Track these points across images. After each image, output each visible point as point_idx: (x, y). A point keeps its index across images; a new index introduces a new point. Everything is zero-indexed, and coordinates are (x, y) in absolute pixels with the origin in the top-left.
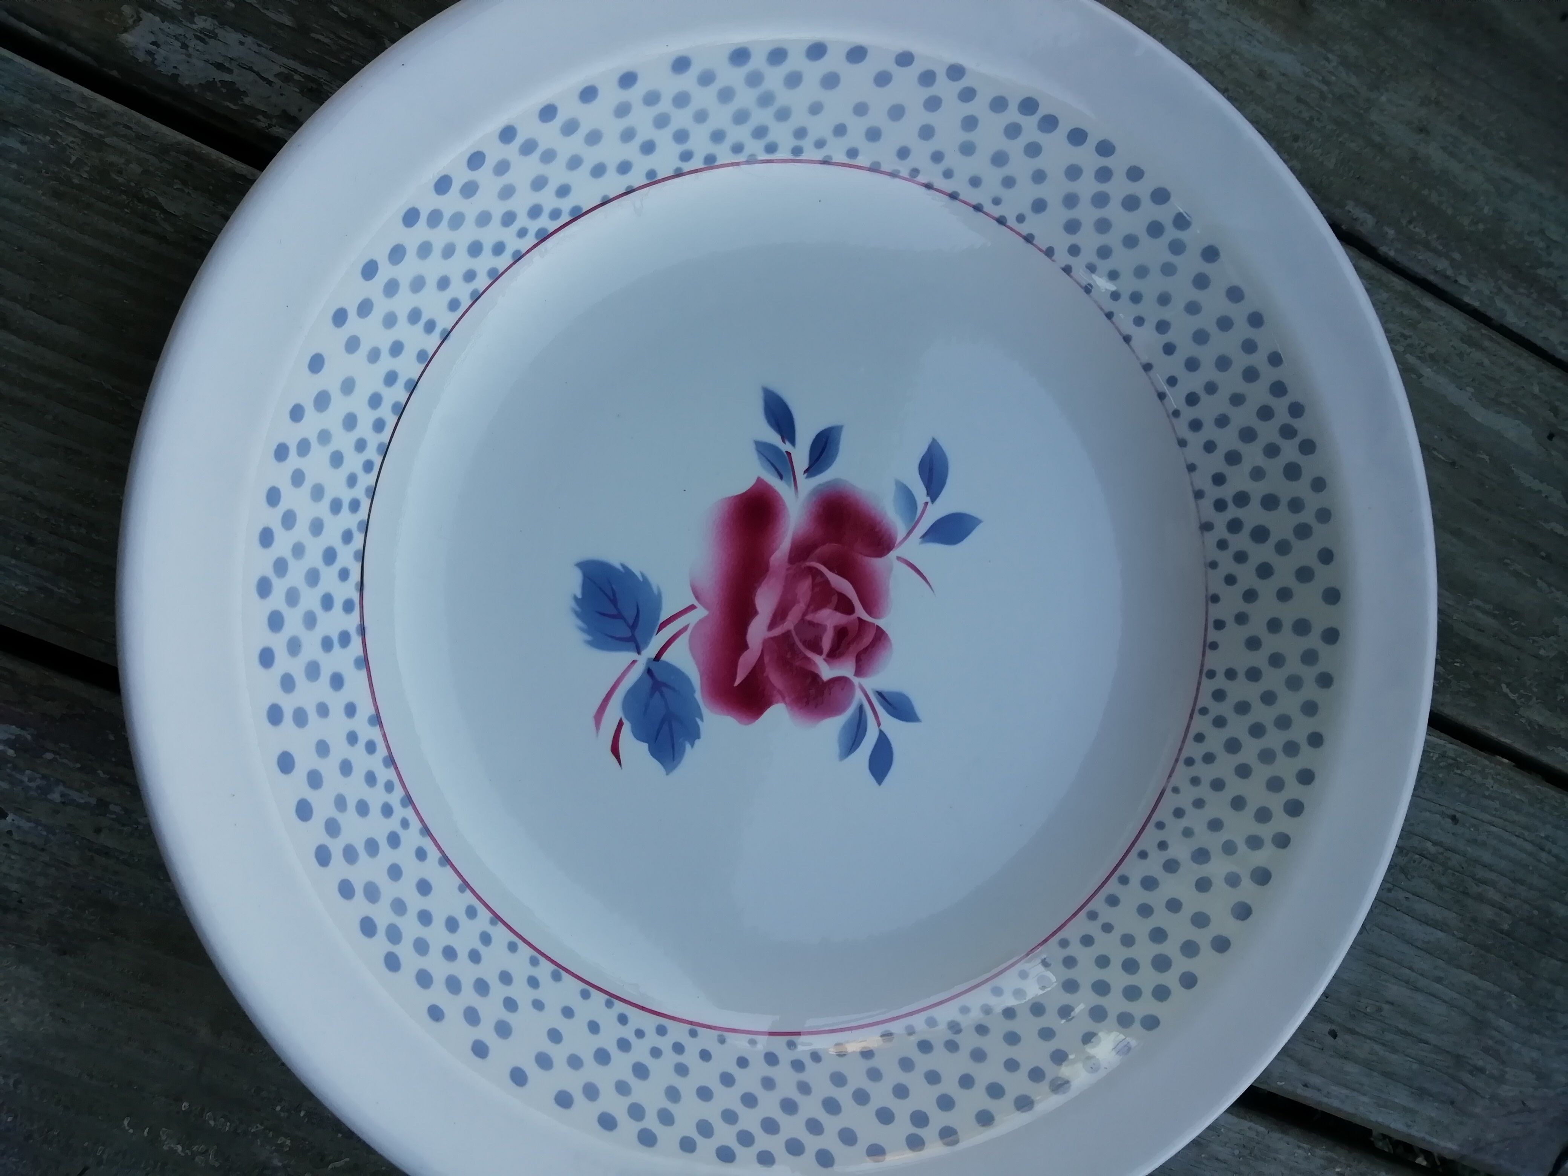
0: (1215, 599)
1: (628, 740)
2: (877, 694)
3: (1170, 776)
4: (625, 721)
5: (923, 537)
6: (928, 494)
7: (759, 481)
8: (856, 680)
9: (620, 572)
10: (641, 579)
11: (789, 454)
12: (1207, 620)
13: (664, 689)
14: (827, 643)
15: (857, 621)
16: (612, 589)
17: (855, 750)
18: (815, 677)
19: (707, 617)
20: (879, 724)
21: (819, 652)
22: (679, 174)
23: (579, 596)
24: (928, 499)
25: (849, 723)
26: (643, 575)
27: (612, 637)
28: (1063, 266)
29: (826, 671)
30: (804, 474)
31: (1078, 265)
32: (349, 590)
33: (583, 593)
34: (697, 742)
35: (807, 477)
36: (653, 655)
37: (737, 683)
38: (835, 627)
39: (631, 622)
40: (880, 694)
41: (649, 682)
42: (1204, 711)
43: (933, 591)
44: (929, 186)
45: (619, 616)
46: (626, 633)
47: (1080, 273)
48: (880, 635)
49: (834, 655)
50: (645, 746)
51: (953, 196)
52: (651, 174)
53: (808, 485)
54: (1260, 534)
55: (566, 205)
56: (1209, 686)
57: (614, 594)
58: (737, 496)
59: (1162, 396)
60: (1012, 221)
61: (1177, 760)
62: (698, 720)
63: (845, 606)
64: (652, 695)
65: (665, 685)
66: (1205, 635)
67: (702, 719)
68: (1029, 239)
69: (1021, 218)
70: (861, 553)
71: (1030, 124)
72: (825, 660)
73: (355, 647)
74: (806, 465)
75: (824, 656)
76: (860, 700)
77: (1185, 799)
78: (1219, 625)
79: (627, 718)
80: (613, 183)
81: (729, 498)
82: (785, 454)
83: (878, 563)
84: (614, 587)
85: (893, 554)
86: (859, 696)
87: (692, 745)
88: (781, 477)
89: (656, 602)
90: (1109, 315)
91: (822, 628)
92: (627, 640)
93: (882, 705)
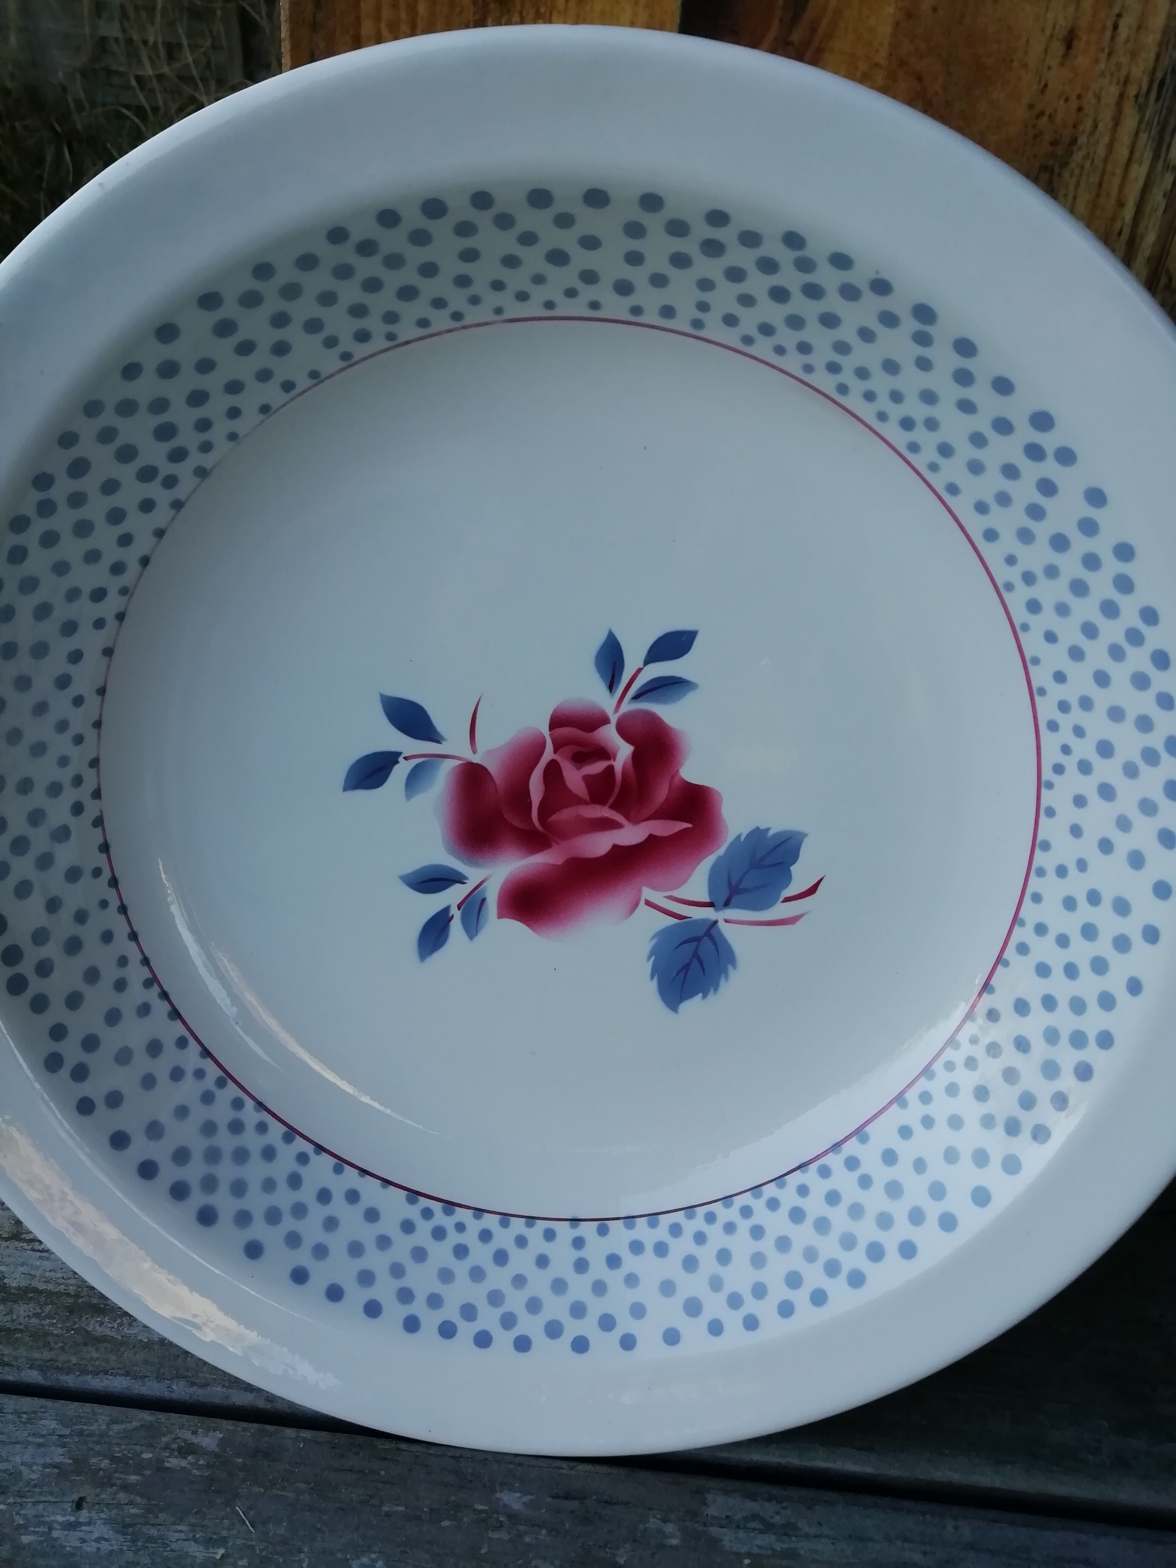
0: (265, 409)
1: (797, 886)
2: (613, 691)
3: (486, 324)
4: (782, 899)
5: (438, 742)
6: (397, 762)
7: (500, 916)
8: (614, 719)
9: (658, 977)
10: (653, 958)
11: (459, 907)
12: (293, 399)
13: (734, 883)
14: (597, 767)
15: (559, 751)
16: (677, 974)
17: (680, 678)
18: (635, 756)
19: (647, 886)
20: (639, 670)
21: (611, 769)
22: (320, 1149)
23: (700, 995)
24: (401, 759)
25: (657, 701)
26: (649, 959)
27: (718, 951)
28: (97, 801)
29: (624, 751)
30: (466, 883)
31: (84, 794)
32: (810, 1177)
33: (697, 994)
34: (762, 827)
35: (467, 878)
36: (710, 910)
37: (689, 825)
38: (578, 768)
39: (694, 944)
40: (611, 687)
41: (735, 899)
42: (391, 337)
43: (480, 699)
44: (146, 961)
45: (696, 955)
46: (706, 942)
47: (89, 784)
48: (557, 721)
49: (604, 753)
50: (793, 869)
51: (134, 936)
52: (338, 1170)
53: (474, 874)
54: (165, 432)
55: (413, 1212)
56: (360, 350)
57: (681, 971)
58: (527, 925)
59: (121, 617)
60: (106, 875)
61: (464, 327)
62: (742, 838)
63: (553, 772)
64: (746, 891)
65: (729, 884)
66: (309, 389)
67: (739, 836)
68: (105, 848)
69: (97, 872)
70: (496, 789)
71: (26, 968)
72: (614, 760)
73: (852, 1147)
74: (457, 886)
75: (611, 762)
76: (629, 703)
77: (505, 299)
78: (288, 386)
79: (779, 898)
80: (369, 1189)
81: (534, 930)
82: (461, 909)
83: (493, 767)
84: (675, 975)
85: (476, 759)
86: (627, 707)
87: (768, 830)
88: (484, 900)
89: (664, 935)
90: (98, 724)
91: (588, 779)
92: (712, 938)
93: (619, 680)
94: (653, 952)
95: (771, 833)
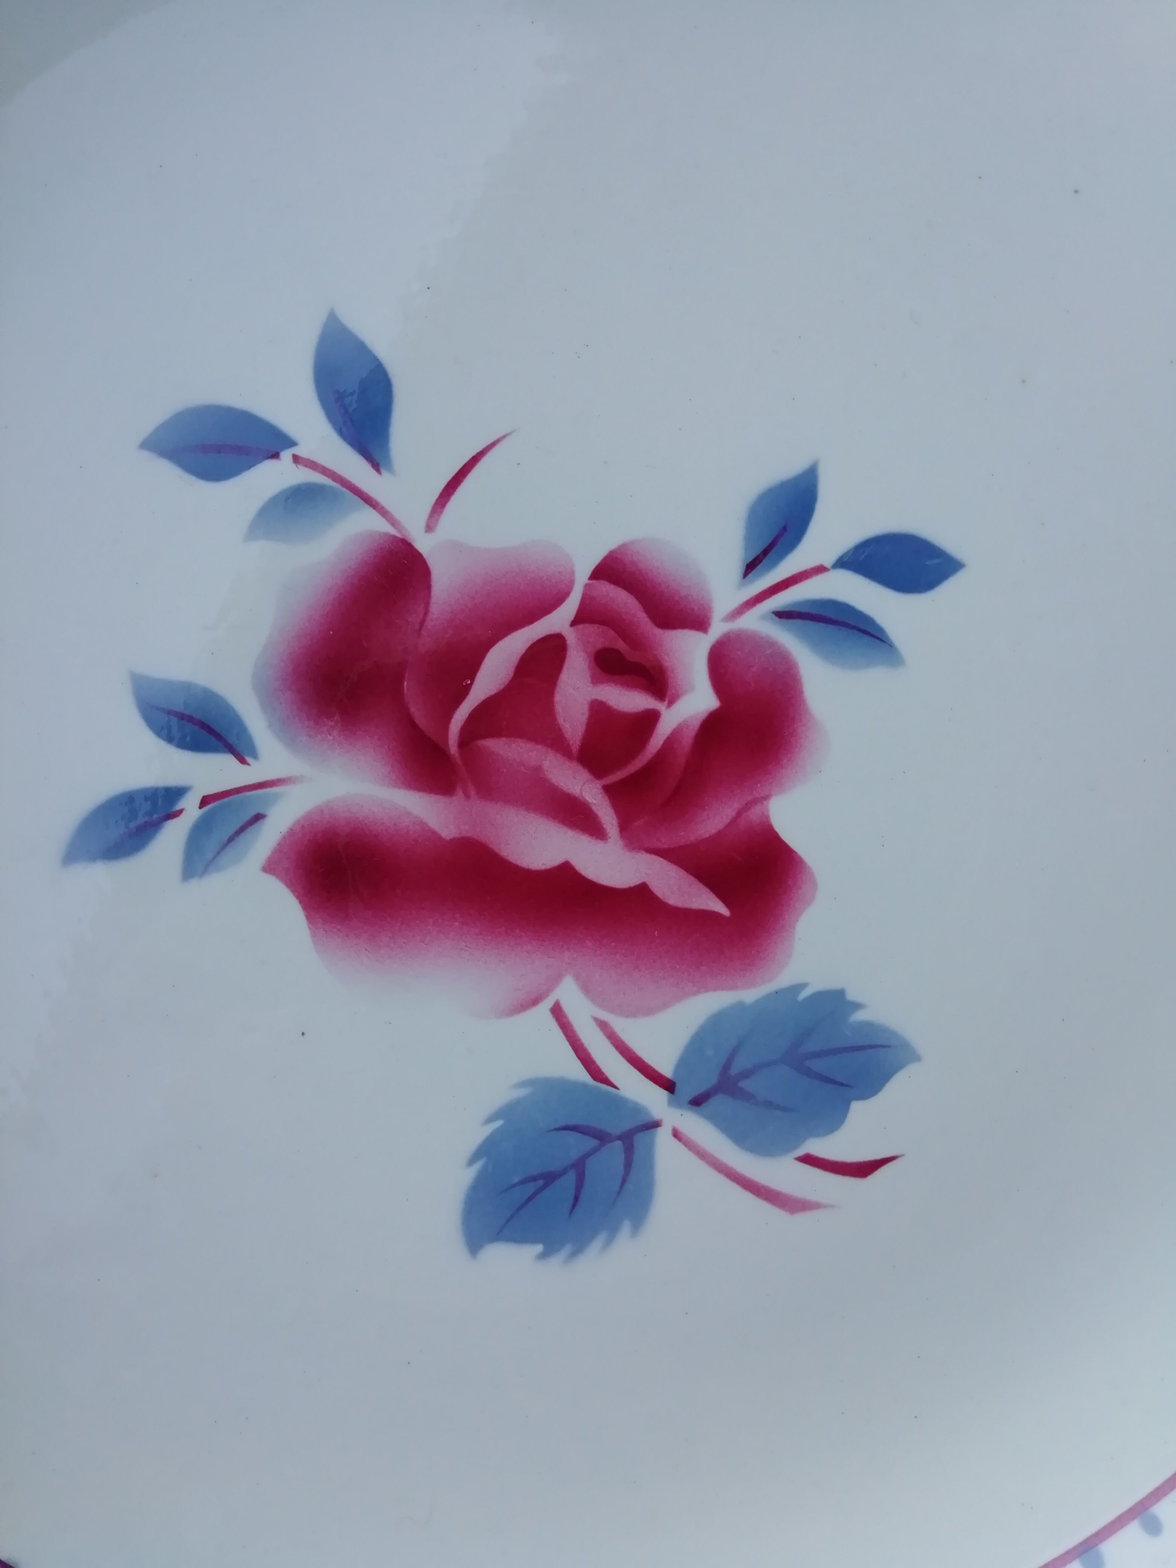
1: (842, 1144)
2: (750, 575)
4: (801, 1152)
5: (376, 467)
6: (276, 456)
7: (270, 868)
8: (718, 629)
9: (485, 1167)
10: (498, 1123)
11: (205, 801)
13: (734, 1071)
14: (630, 700)
15: (581, 626)
16: (523, 1182)
17: (881, 630)
18: (711, 726)
19: (577, 978)
20: (820, 570)
21: (651, 718)
23: (539, 1248)
24: (286, 455)
25: (817, 645)
26: (490, 1120)
27: (624, 1181)
29: (696, 700)
30: (248, 764)
33: (534, 1241)
34: (851, 996)
35: (255, 756)
36: (661, 1094)
37: (723, 910)
38: (596, 680)
39: (591, 1143)
40: (751, 567)
41: (718, 1102)
43: (504, 437)
45: (579, 1167)
46: (615, 1151)
49: (658, 681)
50: (857, 1108)
53: (273, 756)
57: (534, 1179)
58: (308, 917)
62: (804, 994)
63: (546, 658)
64: (747, 1097)
65: (726, 1067)
67: (803, 986)
70: (423, 622)
72: (671, 703)
74: (227, 760)
75: (660, 706)
76: (763, 617)
79: (795, 1147)
81: (314, 935)
82: (206, 809)
83: (445, 578)
84: (516, 1180)
85: (423, 544)
86: (755, 621)
87: (857, 1006)
88: (258, 818)
89: (546, 1091)
91: (599, 710)
92: (629, 1150)
93: (775, 564)
94: (505, 1112)
95: (859, 1016)
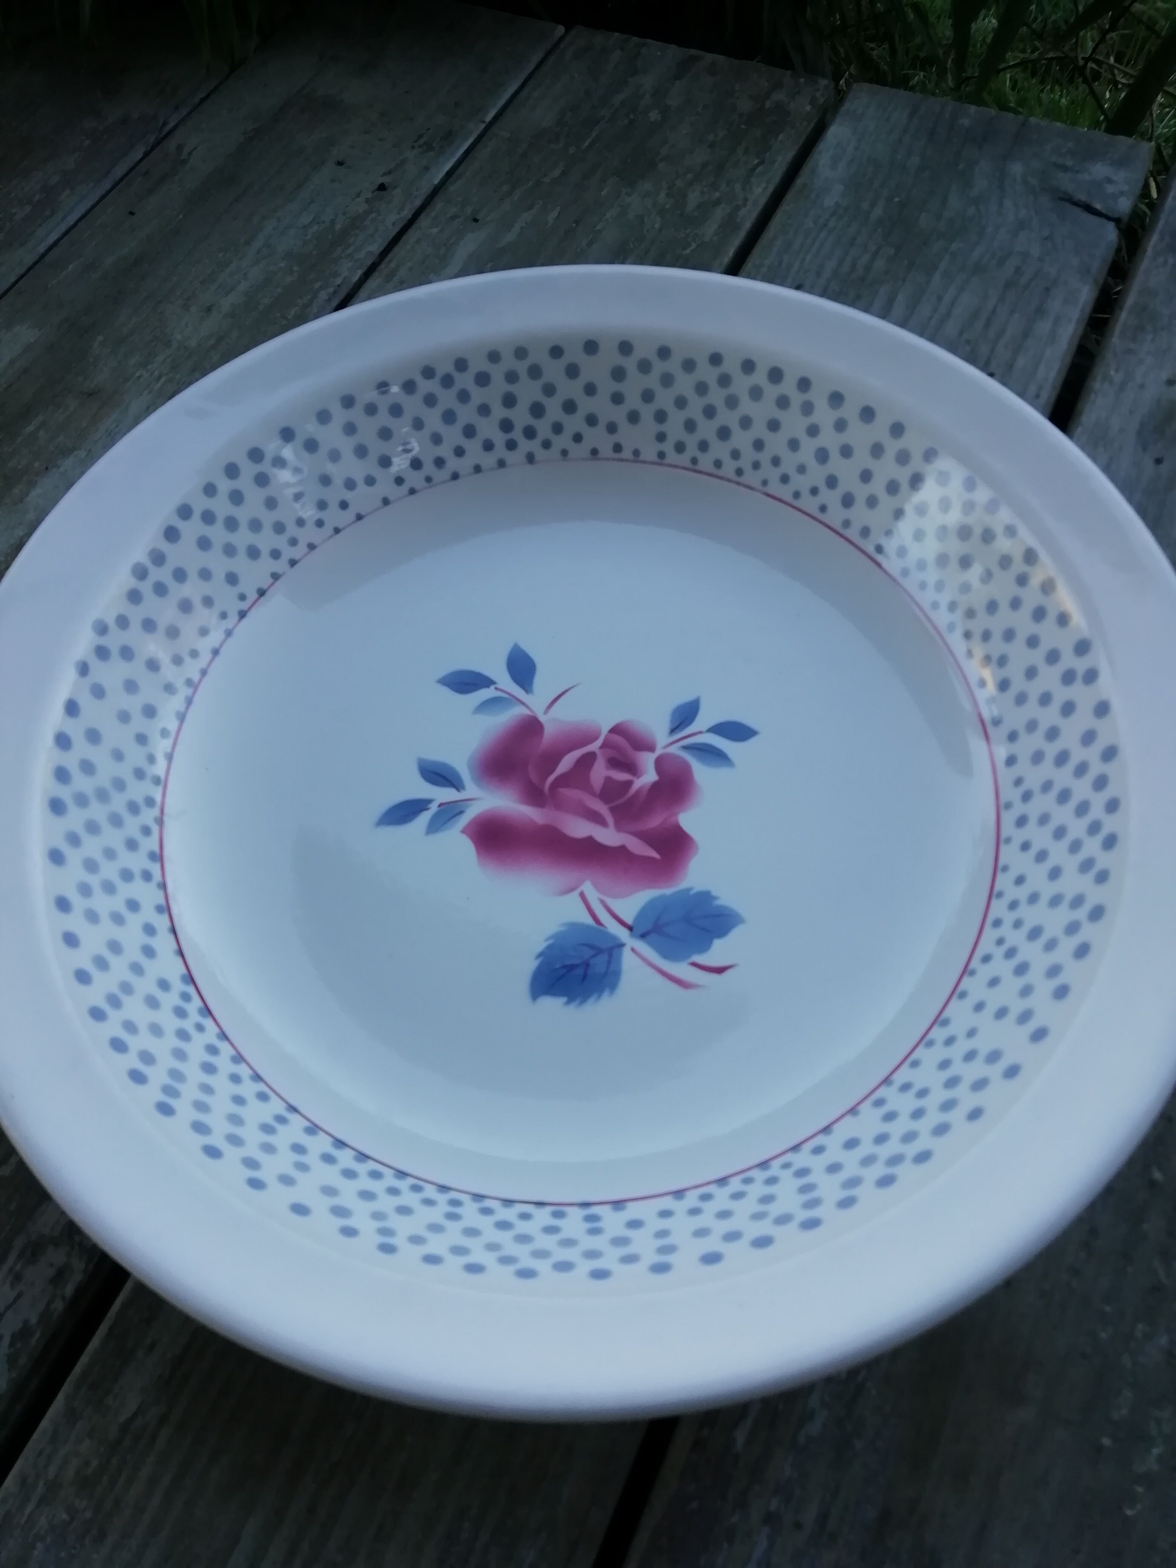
0: (594, 452)
1: (709, 958)
3: (751, 488)
4: (691, 960)
5: (527, 691)
6: (488, 687)
7: (464, 831)
8: (659, 752)
9: (543, 961)
10: (551, 941)
11: (440, 805)
12: (614, 459)
13: (660, 923)
14: (621, 776)
15: (603, 749)
16: (559, 969)
17: (725, 754)
18: (655, 786)
19: (592, 882)
20: (701, 732)
21: (629, 784)
22: (163, 886)
23: (564, 999)
24: (492, 687)
25: (699, 759)
26: (547, 940)
27: (607, 970)
28: (288, 566)
29: (649, 776)
30: (461, 792)
31: (289, 553)
32: (543, 1216)
33: (563, 996)
34: (714, 893)
35: (464, 789)
36: (627, 932)
37: (658, 856)
38: (607, 769)
39: (592, 952)
40: (673, 731)
41: (652, 937)
42: (694, 461)
43: (576, 685)
44: (204, 673)
45: (587, 963)
46: (604, 957)
47: (296, 552)
48: (616, 730)
49: (634, 770)
50: (716, 942)
51: (216, 652)
52: (159, 909)
53: (471, 789)
54: (537, 410)
55: (178, 986)
56: (672, 456)
57: (564, 968)
58: (478, 852)
59: (412, 491)
60: (244, 606)
61: (738, 483)
62: (692, 892)
63: (587, 760)
64: (666, 935)
65: (657, 922)
66: (627, 460)
67: (692, 889)
68: (262, 593)
69: (242, 597)
70: (539, 744)
71: (157, 574)
72: (639, 777)
73: (602, 1211)
74: (452, 790)
75: (634, 779)
76: (677, 748)
77: (773, 475)
78: (618, 448)
79: (688, 958)
80: (164, 943)
81: (478, 858)
82: (440, 808)
83: (549, 731)
84: (556, 968)
85: (542, 718)
86: (674, 750)
87: (715, 898)
88: (461, 812)
89: (574, 928)
90: (337, 531)
91: (608, 780)
92: (610, 955)
93: (682, 729)
94: (555, 936)
95: (717, 902)
